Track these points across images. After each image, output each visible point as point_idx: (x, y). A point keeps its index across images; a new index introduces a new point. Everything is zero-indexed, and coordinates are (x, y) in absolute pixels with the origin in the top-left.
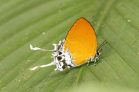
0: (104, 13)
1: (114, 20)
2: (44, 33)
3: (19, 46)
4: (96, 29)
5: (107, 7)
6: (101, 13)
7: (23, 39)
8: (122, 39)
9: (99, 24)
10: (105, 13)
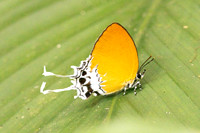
0: (147, 16)
1: (163, 26)
2: (59, 46)
3: (22, 65)
4: (137, 40)
5: (154, 7)
6: (144, 15)
7: (28, 56)
8: (175, 54)
9: (140, 32)
10: (150, 15)
